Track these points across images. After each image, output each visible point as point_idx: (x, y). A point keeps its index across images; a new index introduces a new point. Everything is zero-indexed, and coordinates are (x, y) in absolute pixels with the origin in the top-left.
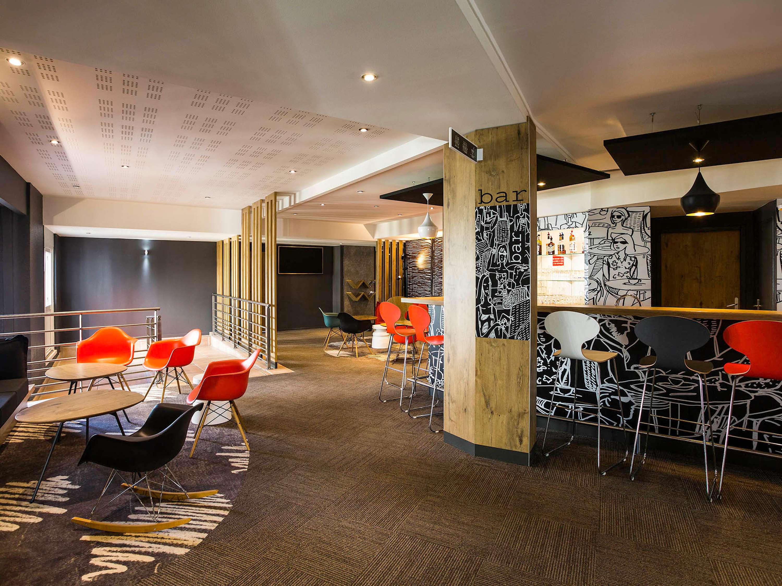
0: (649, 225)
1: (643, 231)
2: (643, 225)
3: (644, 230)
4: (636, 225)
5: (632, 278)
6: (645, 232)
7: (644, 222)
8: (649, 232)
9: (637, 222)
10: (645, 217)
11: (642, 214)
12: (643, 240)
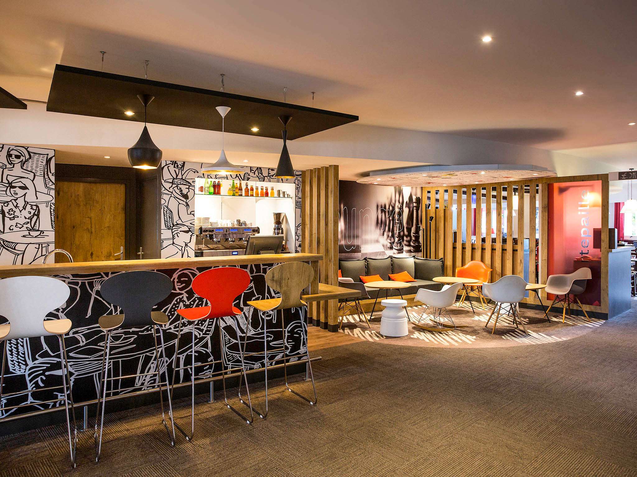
0: (53, 171)
1: (46, 177)
2: (46, 170)
3: (48, 175)
4: (38, 169)
5: (33, 229)
6: (49, 178)
7: (47, 167)
8: (53, 178)
9: (39, 165)
10: (48, 161)
11: (45, 158)
12: (46, 186)
